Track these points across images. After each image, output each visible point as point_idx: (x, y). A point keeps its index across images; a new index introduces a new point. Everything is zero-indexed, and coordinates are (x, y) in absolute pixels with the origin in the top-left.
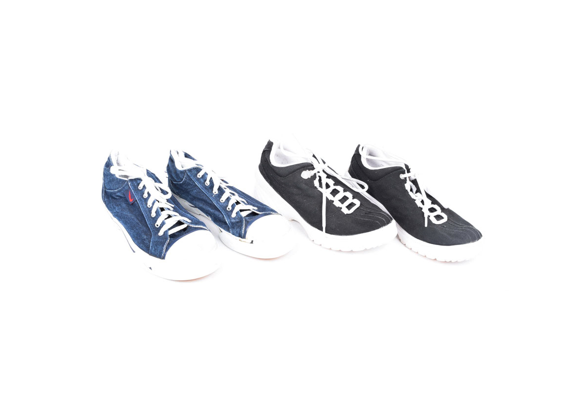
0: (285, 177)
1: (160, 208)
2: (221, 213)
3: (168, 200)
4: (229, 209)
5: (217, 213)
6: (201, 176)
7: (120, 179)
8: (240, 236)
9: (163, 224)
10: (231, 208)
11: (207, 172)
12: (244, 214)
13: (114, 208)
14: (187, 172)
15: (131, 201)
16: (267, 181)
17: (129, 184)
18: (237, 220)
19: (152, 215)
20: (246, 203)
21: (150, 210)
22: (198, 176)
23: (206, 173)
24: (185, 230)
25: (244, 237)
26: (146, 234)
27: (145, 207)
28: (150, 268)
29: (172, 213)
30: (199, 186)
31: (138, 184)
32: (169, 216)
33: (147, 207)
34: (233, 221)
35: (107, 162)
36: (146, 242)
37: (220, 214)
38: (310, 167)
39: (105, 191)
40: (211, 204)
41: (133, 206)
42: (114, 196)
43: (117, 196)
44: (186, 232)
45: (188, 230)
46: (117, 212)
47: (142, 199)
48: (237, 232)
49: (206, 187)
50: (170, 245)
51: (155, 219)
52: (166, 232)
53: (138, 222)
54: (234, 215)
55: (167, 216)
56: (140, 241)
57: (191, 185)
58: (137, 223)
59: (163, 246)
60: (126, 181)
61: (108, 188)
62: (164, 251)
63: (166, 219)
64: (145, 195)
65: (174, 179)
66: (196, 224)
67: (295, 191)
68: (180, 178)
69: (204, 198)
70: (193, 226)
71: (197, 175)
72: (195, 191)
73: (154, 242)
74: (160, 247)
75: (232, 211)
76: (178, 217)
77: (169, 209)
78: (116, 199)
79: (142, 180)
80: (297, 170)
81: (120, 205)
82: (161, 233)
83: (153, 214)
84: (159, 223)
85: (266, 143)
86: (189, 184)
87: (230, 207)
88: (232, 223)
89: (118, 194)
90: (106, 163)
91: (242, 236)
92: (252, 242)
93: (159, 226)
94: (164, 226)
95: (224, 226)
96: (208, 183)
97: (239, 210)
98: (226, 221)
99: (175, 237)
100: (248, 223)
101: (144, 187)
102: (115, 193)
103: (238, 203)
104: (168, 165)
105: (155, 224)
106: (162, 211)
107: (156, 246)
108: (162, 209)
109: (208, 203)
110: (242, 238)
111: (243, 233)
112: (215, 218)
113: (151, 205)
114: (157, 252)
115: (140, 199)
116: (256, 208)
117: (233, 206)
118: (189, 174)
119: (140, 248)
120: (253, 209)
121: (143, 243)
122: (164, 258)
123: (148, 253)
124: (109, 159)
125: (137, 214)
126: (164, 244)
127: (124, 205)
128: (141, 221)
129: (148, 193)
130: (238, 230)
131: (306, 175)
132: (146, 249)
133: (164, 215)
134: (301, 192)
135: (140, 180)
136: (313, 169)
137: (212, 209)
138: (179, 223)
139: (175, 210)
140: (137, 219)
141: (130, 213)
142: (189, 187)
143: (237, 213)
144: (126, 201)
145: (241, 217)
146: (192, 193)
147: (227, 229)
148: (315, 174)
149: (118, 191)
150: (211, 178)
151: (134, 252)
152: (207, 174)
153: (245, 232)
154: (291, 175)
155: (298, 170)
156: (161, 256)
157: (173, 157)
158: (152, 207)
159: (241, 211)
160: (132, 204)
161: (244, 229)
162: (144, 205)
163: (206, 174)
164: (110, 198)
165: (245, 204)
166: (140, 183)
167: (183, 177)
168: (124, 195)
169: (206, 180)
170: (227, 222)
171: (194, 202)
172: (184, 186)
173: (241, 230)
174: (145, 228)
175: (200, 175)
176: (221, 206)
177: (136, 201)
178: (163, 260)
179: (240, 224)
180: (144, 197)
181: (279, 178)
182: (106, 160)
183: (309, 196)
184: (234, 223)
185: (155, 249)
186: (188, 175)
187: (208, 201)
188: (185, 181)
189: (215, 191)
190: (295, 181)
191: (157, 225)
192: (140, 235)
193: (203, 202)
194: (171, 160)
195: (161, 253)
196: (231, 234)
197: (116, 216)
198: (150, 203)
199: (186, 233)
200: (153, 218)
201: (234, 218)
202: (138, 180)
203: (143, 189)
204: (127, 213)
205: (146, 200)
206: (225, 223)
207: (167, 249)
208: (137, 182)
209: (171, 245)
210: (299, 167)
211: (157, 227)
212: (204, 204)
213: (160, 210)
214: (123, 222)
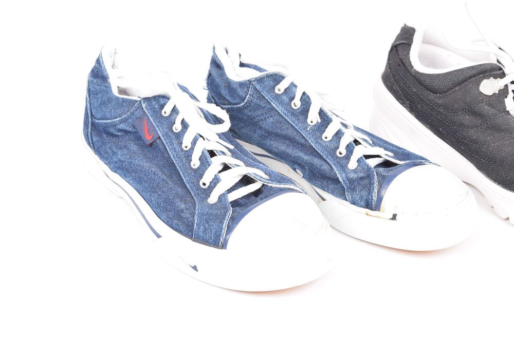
0: (445, 92)
1: (208, 151)
2: (326, 161)
3: (222, 136)
4: (341, 154)
5: (316, 161)
6: (282, 91)
7: (122, 98)
8: (368, 206)
9: (216, 181)
10: (344, 152)
11: (296, 83)
12: (372, 163)
13: (114, 153)
14: (255, 82)
15: (148, 139)
16: (403, 103)
17: (144, 106)
18: (362, 175)
19: (192, 164)
20: (371, 142)
21: (188, 155)
22: (277, 91)
23: (292, 83)
24: (257, 193)
25: (377, 208)
26: (182, 198)
27: (178, 149)
28: (195, 268)
29: (229, 160)
30: (280, 109)
31: (162, 107)
32: (226, 167)
33: (182, 150)
34: (353, 176)
35: (95, 67)
36: (186, 215)
37: (323, 163)
38: (496, 71)
39: (93, 124)
40: (302, 145)
41: (153, 148)
42: (112, 130)
43: (120, 130)
44: (261, 196)
45: (265, 192)
46: (120, 161)
47: (170, 134)
48: (361, 198)
49: (293, 113)
50: (235, 220)
51: (199, 173)
52: (222, 198)
53: (165, 178)
54: (353, 164)
55: (221, 168)
56: (171, 214)
57: (263, 108)
58: (164, 180)
59: (222, 222)
60: (136, 101)
61: (99, 116)
62: (224, 231)
63: (220, 172)
64: (177, 127)
65: (225, 99)
66: (280, 182)
67: (467, 119)
68: (238, 95)
69: (290, 132)
70: (274, 185)
71: (274, 88)
72: (271, 119)
73: (202, 215)
74: (214, 226)
75: (348, 157)
76: (240, 170)
77: (224, 153)
78: (117, 136)
79: (168, 99)
80: (471, 77)
81: (125, 147)
82: (213, 199)
83: (195, 163)
84: (207, 178)
85: (398, 31)
86: (258, 107)
87: (342, 149)
88: (351, 181)
89: (122, 126)
90: (93, 71)
91: (372, 205)
92: (394, 217)
93: (208, 184)
94: (218, 186)
95: (332, 186)
96: (297, 103)
97: (362, 155)
98: (339, 176)
99: (242, 206)
100: (385, 181)
101: (175, 110)
102: (114, 125)
103: (356, 142)
104: (210, 75)
105: (199, 181)
106: (212, 157)
107: (207, 222)
108: (212, 154)
109: (298, 143)
110: (371, 209)
111: (375, 198)
112: (312, 172)
113: (189, 146)
114: (210, 236)
115: (166, 135)
116: (391, 154)
117: (350, 149)
118: (258, 87)
119: (173, 228)
120: (386, 155)
121: (180, 218)
122: (224, 246)
123: (191, 237)
124: (98, 61)
125: (161, 163)
126: (224, 219)
127: (134, 147)
128: (170, 177)
129: (183, 122)
130: (364, 193)
131: (489, 87)
132: (187, 230)
133: (216, 163)
134: (479, 122)
135: (166, 98)
136: (503, 75)
137: (306, 154)
138: (246, 180)
139: (234, 154)
140: (163, 172)
141: (147, 162)
142: (259, 112)
143: (358, 161)
144: (138, 138)
145: (369, 168)
146: (264, 125)
147: (341, 193)
148: (506, 86)
149: (122, 121)
150: (304, 93)
151: (159, 236)
152: (296, 86)
153: (380, 199)
154: (457, 88)
155: (474, 79)
156: (218, 242)
157: (220, 59)
158: (192, 149)
159: (367, 157)
160: (151, 145)
161: (376, 191)
162: (175, 146)
163: (293, 85)
164: (105, 136)
165: (370, 144)
166: (165, 104)
167: (247, 93)
168: (134, 127)
169: (293, 98)
170: (341, 179)
171: (268, 142)
172: (246, 111)
173: (370, 192)
174: (180, 190)
175: (281, 87)
176: (325, 148)
177: (159, 138)
178: (223, 250)
179: (366, 182)
180: (174, 129)
181: (432, 96)
182: (92, 64)
183: (496, 129)
184: (355, 181)
185: (205, 229)
186: (255, 89)
187: (297, 138)
188: (250, 102)
189: (313, 117)
190: (468, 100)
191: (204, 184)
192: (172, 203)
193: (287, 142)
194: (216, 64)
195: (218, 236)
196: (347, 203)
197: (119, 168)
198: (187, 142)
199: (262, 199)
200: (195, 171)
201: (355, 171)
202: (162, 100)
203: (170, 115)
204: (143, 163)
205: (179, 136)
206: (336, 181)
207: (230, 229)
208: (158, 102)
209: (237, 223)
210: (474, 72)
211: (204, 187)
212: (288, 145)
213: (208, 155)
214: (134, 179)
